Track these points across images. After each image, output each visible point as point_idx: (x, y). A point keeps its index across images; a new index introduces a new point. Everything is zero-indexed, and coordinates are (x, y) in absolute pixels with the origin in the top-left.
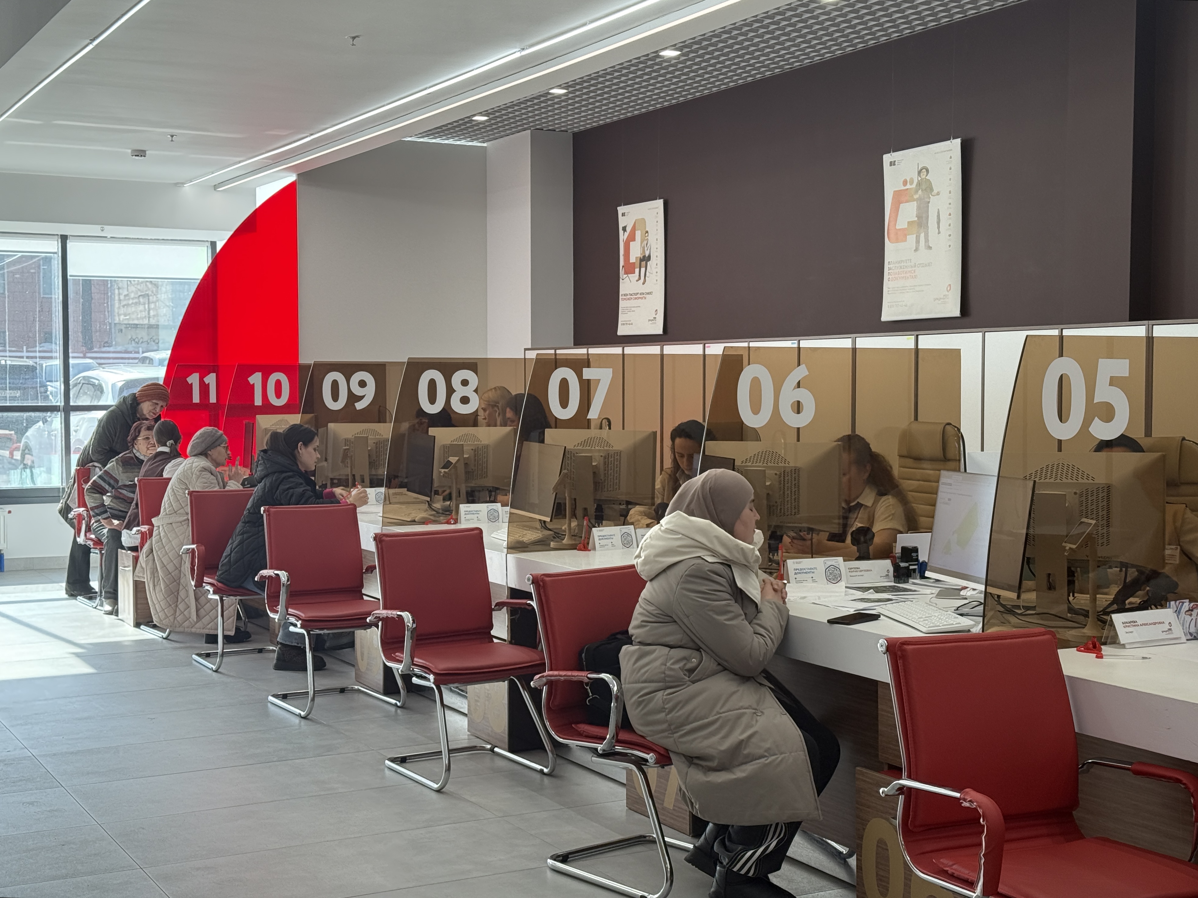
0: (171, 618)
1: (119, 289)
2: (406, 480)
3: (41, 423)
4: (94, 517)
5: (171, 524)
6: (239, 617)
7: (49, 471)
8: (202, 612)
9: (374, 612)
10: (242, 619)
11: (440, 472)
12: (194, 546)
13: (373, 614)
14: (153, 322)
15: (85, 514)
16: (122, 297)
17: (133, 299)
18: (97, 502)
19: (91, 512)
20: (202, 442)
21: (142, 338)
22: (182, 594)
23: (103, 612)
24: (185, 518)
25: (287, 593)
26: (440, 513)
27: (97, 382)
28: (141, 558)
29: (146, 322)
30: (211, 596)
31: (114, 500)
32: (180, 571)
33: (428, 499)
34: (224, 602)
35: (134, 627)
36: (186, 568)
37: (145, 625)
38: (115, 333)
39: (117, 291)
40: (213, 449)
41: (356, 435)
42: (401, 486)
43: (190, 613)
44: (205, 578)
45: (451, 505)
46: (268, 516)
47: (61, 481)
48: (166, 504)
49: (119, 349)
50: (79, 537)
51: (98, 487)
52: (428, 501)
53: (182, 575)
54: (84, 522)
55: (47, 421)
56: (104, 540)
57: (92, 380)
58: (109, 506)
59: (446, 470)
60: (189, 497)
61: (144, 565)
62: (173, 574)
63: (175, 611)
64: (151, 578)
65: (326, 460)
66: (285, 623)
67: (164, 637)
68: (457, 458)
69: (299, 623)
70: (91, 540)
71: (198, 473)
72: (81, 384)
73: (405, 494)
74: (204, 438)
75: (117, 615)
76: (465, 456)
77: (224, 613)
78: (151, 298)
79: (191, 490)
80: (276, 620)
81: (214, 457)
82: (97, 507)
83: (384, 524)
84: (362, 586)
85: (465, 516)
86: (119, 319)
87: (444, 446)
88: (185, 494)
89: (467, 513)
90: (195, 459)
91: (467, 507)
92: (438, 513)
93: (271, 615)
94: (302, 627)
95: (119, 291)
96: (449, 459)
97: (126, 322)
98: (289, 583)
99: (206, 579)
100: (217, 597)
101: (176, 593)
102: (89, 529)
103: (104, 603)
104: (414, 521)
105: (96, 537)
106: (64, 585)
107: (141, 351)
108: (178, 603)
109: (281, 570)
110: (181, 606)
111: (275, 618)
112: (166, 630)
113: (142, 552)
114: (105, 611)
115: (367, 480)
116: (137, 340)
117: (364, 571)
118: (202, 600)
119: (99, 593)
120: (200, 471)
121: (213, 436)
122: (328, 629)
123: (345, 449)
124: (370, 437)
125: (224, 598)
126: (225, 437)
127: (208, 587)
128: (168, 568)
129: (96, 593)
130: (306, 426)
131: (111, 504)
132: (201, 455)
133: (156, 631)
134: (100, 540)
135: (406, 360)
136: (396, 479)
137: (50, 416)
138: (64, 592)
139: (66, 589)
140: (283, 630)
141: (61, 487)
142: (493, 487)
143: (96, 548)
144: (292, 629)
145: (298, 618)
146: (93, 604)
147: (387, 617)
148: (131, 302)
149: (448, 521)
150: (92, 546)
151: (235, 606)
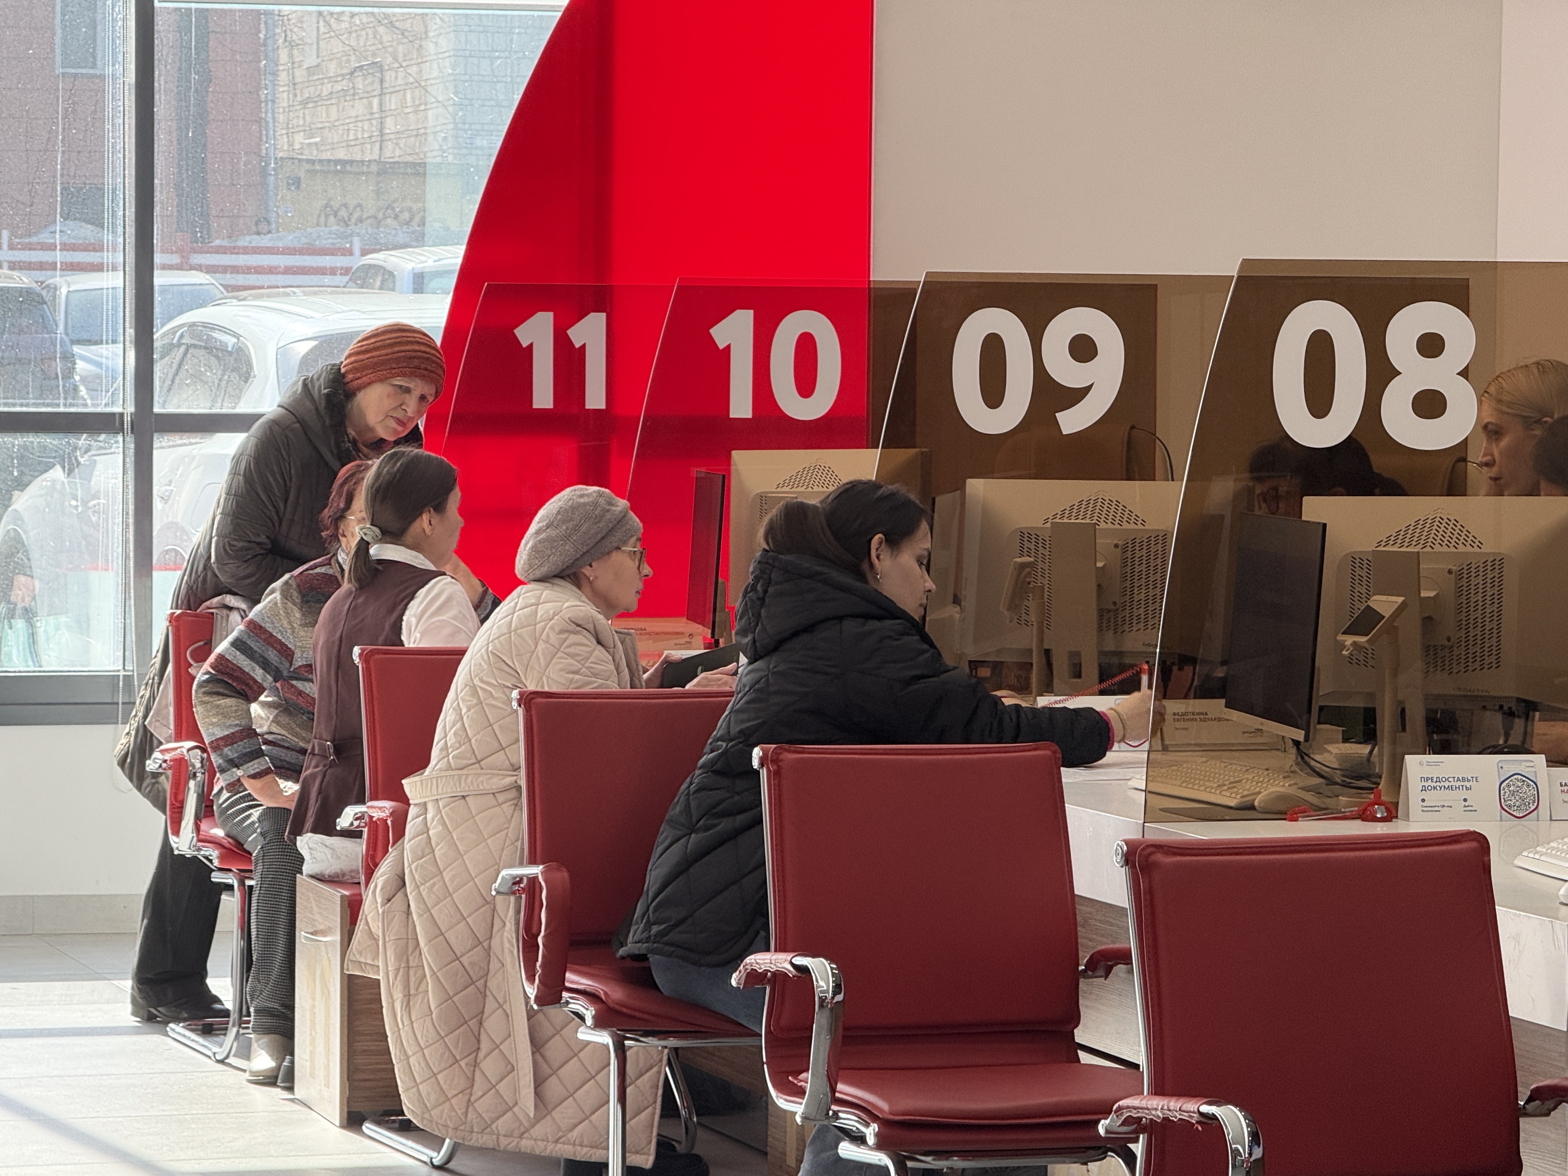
0: (458, 1103)
1: (291, 45)
2: (1220, 673)
3: (57, 473)
4: (223, 771)
5: (464, 797)
6: (669, 1108)
7: (83, 625)
8: (553, 1087)
9: (1121, 1103)
10: (678, 1115)
11: (1343, 646)
12: (536, 870)
13: (1120, 1108)
14: (391, 153)
15: (195, 759)
16: (300, 75)
17: (333, 80)
18: (229, 722)
19: (213, 757)
20: (566, 537)
21: (359, 205)
22: (493, 1024)
23: (247, 1076)
24: (509, 780)
25: (833, 1030)
26: (1336, 784)
27: (231, 341)
28: (367, 907)
29: (371, 153)
30: (586, 1034)
31: (284, 719)
32: (488, 951)
33: (1300, 735)
34: (628, 1053)
35: (342, 1126)
36: (507, 945)
37: (379, 1123)
38: (277, 188)
39: (283, 56)
40: (599, 559)
41: (1057, 520)
42: (1206, 692)
43: (516, 1090)
44: (569, 975)
45: (1375, 759)
46: (776, 775)
47: (121, 654)
48: (451, 735)
49: (288, 239)
50: (177, 832)
51: (231, 676)
52: (1297, 743)
53: (494, 965)
54: (192, 784)
55: (79, 463)
56: (254, 843)
57: (216, 335)
58: (270, 737)
59: (1362, 639)
60: (521, 712)
61: (377, 928)
62: (465, 960)
63: (472, 1081)
64: (398, 970)
65: (956, 601)
66: (823, 1131)
67: (436, 1162)
68: (1400, 599)
69: (871, 1132)
70: (214, 842)
71: (554, 639)
72: (182, 349)
73: (1220, 720)
74: (571, 525)
75: (291, 1089)
76: (1424, 594)
77: (628, 1090)
78: (389, 76)
79: (531, 687)
80: (798, 1119)
81: (601, 584)
82: (229, 740)
83: (1149, 815)
84: (1074, 1018)
85: (1424, 795)
86: (290, 144)
87: (1355, 560)
88: (510, 700)
89: (1431, 784)
90: (545, 592)
91: (1429, 764)
92: (1330, 782)
93: (782, 1102)
94: (882, 1145)
95: (291, 56)
96: (1371, 604)
97: (314, 154)
98: (839, 998)
99: (573, 979)
100: (604, 1038)
101: (473, 1023)
102: (206, 809)
103: (255, 1046)
104: (1252, 808)
105: (228, 835)
106: (127, 985)
107: (357, 251)
108: (481, 1054)
109: (814, 956)
110: (490, 1066)
111: (795, 1113)
112: (444, 1140)
113: (372, 886)
114: (253, 1073)
115: (1091, 670)
116: (343, 213)
117: (1082, 968)
118: (555, 1049)
119: (234, 1016)
120: (562, 632)
121: (599, 519)
122: (964, 1154)
123: (1023, 566)
124: (1103, 525)
125: (627, 1043)
126: (636, 521)
127: (579, 1005)
128: (452, 941)
129: (226, 1013)
130: (892, 488)
131: (274, 729)
132: (562, 578)
133: (410, 1143)
134: (240, 845)
135: (1233, 271)
136: (1189, 669)
137: (88, 450)
138: (129, 1007)
139: (134, 1001)
140: (816, 1154)
141: (122, 673)
142: (1519, 700)
143: (230, 870)
144: (847, 1150)
145: (868, 1113)
146: (216, 1049)
147: (1167, 1119)
148: (326, 90)
149: (1365, 810)
150: (216, 863)
151: (659, 1072)
